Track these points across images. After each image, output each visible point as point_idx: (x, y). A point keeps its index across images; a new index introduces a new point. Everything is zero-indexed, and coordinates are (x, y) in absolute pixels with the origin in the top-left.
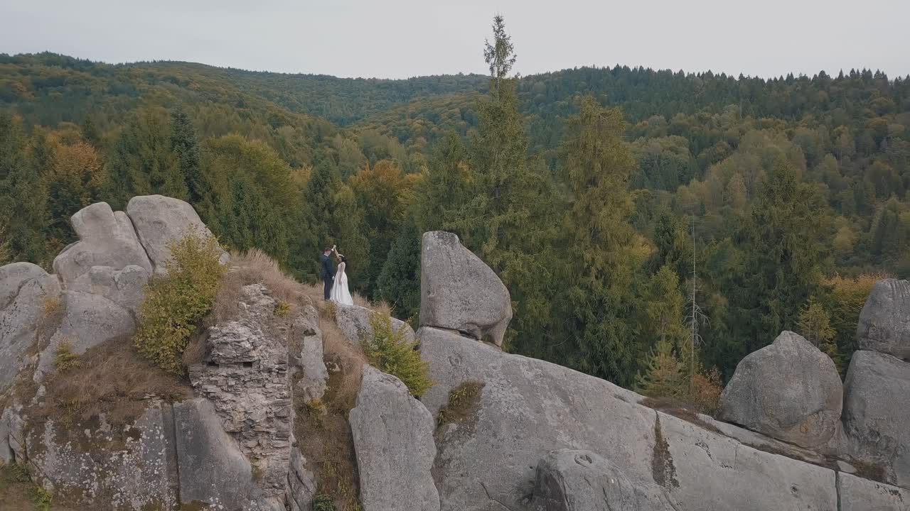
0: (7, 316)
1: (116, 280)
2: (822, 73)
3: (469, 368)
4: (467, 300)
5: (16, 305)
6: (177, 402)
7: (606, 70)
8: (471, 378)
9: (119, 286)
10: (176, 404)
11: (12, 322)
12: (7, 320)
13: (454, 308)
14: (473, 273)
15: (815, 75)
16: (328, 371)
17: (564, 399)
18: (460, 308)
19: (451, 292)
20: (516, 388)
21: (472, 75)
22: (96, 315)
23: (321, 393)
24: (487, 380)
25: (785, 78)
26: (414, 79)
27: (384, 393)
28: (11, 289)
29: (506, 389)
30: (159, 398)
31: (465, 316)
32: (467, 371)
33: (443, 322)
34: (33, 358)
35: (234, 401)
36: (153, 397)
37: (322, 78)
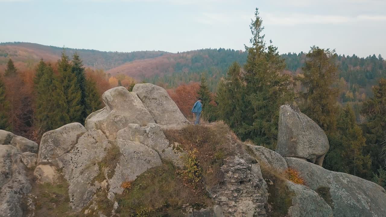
0: (73, 156)
1: (147, 132)
2: (302, 52)
3: (318, 179)
4: (311, 142)
5: (78, 149)
6: (202, 209)
7: (215, 50)
8: (321, 184)
9: (149, 136)
10: (202, 210)
11: (78, 160)
12: (73, 159)
13: (305, 146)
14: (311, 127)
15: (299, 53)
16: (267, 184)
17: (365, 194)
18: (308, 146)
19: (303, 138)
20: (344, 190)
21: (159, 51)
22: (141, 154)
23: (266, 197)
24: (330, 186)
25: (287, 54)
26: (134, 52)
27: (309, 196)
28: (73, 139)
29: (340, 190)
30: (191, 206)
31: (310, 151)
32: (317, 181)
33: (301, 154)
34: (103, 183)
35: (235, 206)
36: (188, 206)
37: (93, 51)
